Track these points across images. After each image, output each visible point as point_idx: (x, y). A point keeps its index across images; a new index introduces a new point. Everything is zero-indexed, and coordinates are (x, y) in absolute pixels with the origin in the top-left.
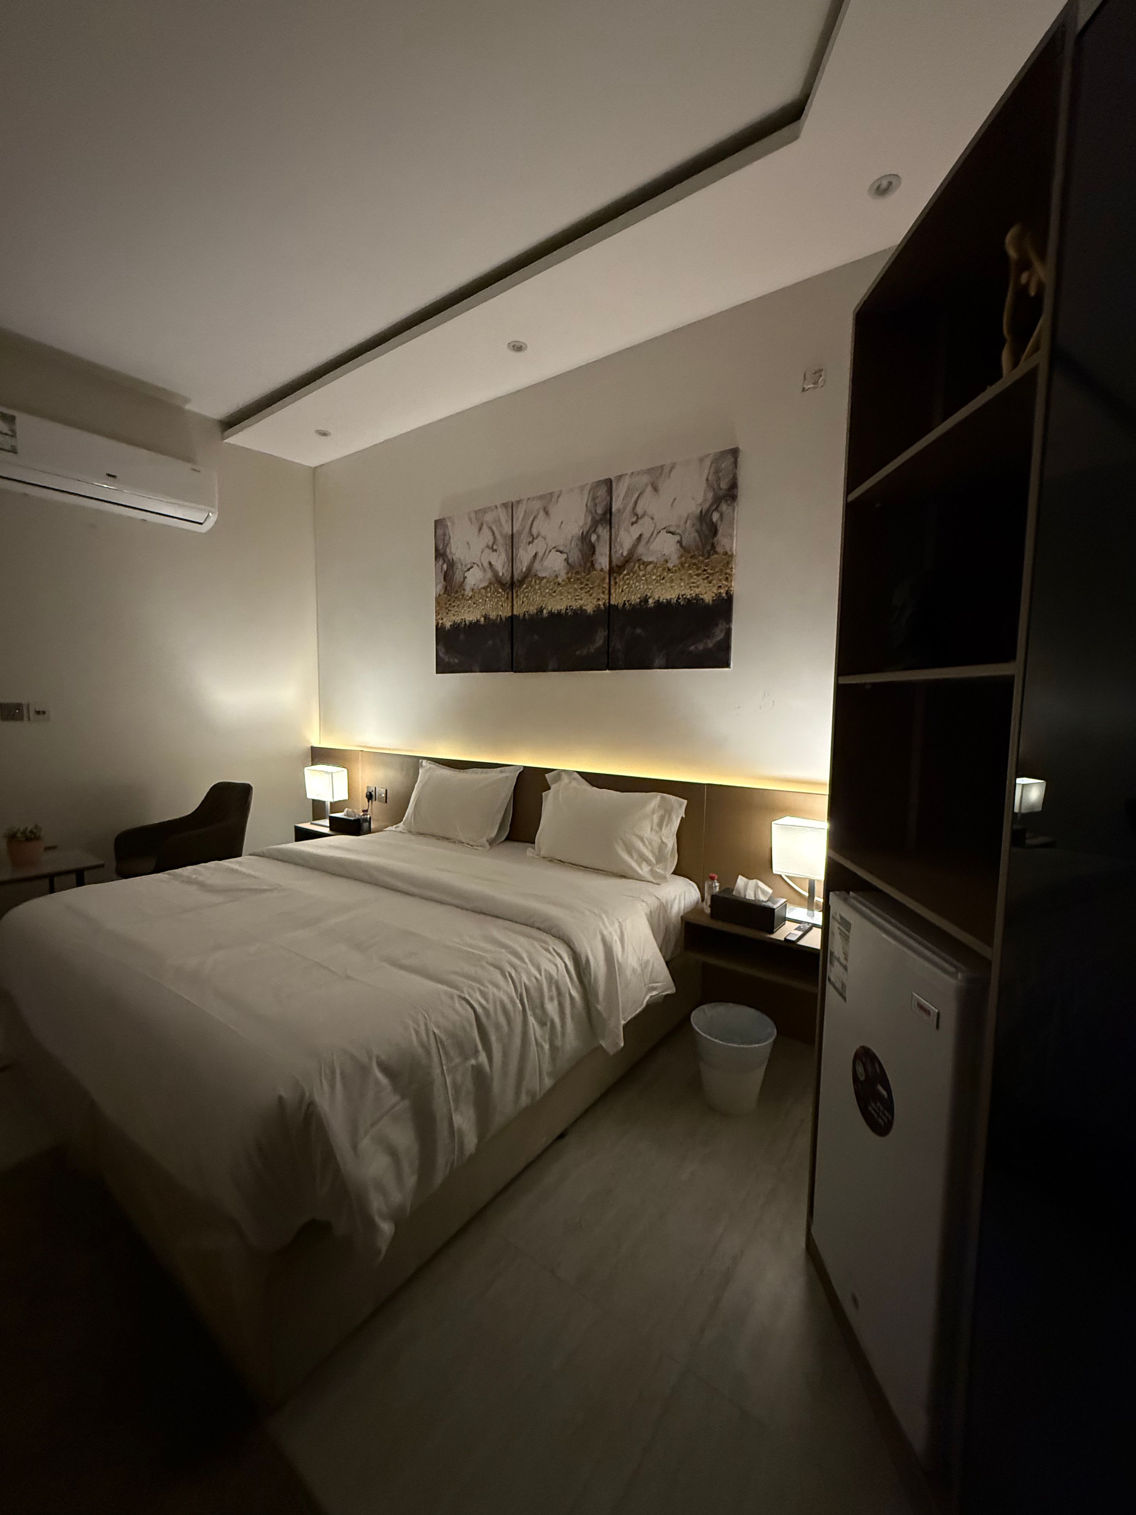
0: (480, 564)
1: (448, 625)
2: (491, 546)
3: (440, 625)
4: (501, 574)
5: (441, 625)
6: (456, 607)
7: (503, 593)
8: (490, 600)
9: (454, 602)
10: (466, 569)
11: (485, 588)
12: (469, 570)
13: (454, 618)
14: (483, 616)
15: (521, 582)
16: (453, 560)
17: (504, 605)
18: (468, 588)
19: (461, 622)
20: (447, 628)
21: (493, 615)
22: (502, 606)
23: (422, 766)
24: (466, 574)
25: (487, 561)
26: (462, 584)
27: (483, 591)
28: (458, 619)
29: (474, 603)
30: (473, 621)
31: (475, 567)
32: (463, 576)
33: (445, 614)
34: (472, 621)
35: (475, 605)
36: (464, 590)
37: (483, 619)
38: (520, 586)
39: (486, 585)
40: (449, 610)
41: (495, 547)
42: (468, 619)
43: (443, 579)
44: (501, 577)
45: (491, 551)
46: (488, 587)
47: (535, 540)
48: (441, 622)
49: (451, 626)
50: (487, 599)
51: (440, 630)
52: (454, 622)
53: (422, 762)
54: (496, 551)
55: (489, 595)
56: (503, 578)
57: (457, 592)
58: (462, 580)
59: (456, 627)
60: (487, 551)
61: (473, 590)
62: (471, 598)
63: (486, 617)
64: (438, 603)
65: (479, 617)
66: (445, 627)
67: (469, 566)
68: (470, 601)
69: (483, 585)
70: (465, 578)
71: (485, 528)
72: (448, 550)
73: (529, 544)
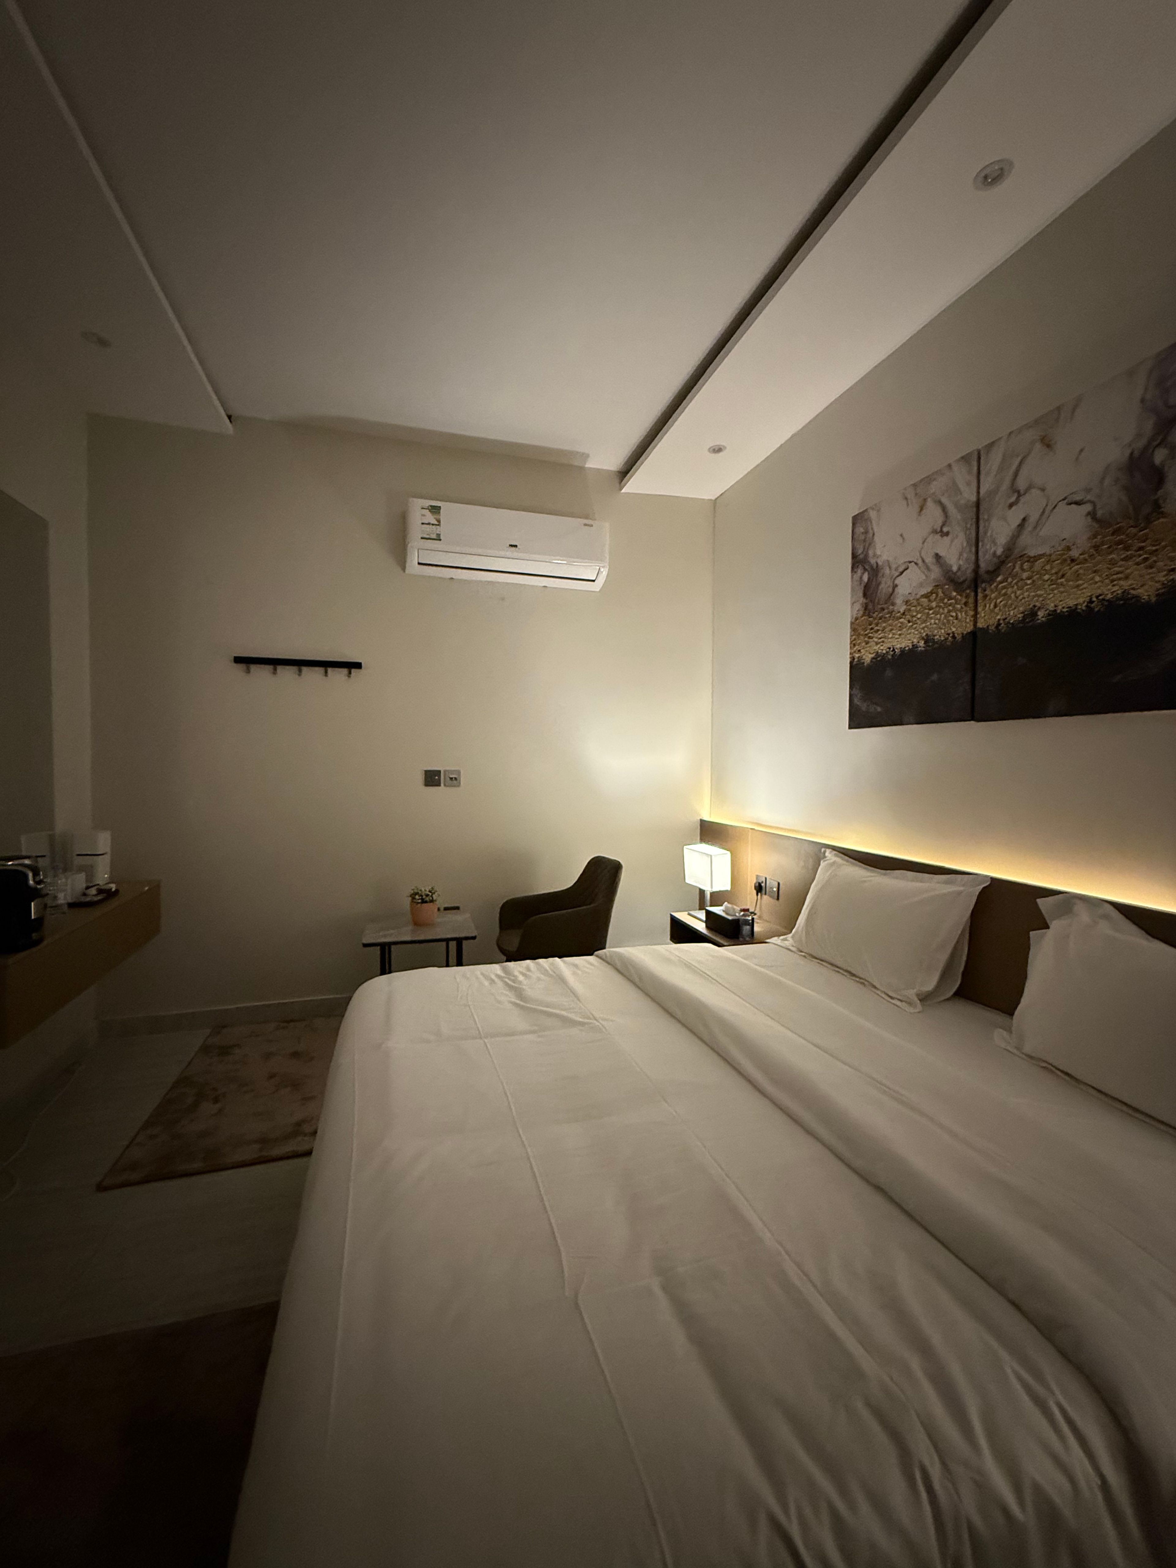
0: (920, 562)
1: (868, 658)
2: (939, 529)
3: (856, 660)
4: (955, 569)
5: (858, 661)
6: (880, 632)
7: (959, 597)
8: (936, 613)
9: (877, 625)
10: (897, 574)
11: (926, 596)
12: (902, 573)
13: (876, 648)
14: (923, 638)
15: (994, 573)
16: (877, 563)
17: (960, 616)
18: (899, 601)
19: (887, 652)
20: (865, 664)
21: (940, 634)
22: (957, 619)
23: (825, 857)
24: (897, 582)
25: (932, 554)
26: (890, 598)
27: (925, 600)
28: (882, 649)
29: (909, 622)
30: (907, 649)
31: (912, 566)
32: (891, 584)
33: (863, 644)
34: (905, 647)
35: (911, 624)
36: (893, 604)
37: (922, 643)
38: (991, 581)
39: (929, 589)
40: (870, 638)
41: (945, 529)
42: (898, 646)
43: (861, 594)
44: (955, 574)
45: (938, 536)
46: (932, 593)
47: (1021, 498)
48: (857, 655)
49: (873, 658)
50: (931, 612)
51: (855, 668)
52: (877, 652)
53: (825, 852)
54: (947, 534)
55: (934, 604)
56: (959, 574)
57: (883, 609)
58: (891, 590)
59: (880, 661)
60: (932, 539)
61: (907, 602)
62: (904, 614)
63: (927, 640)
64: (854, 630)
65: (915, 641)
67: (901, 570)
68: (902, 620)
69: (924, 591)
70: (895, 586)
71: (930, 504)
72: (871, 553)
73: (1011, 506)
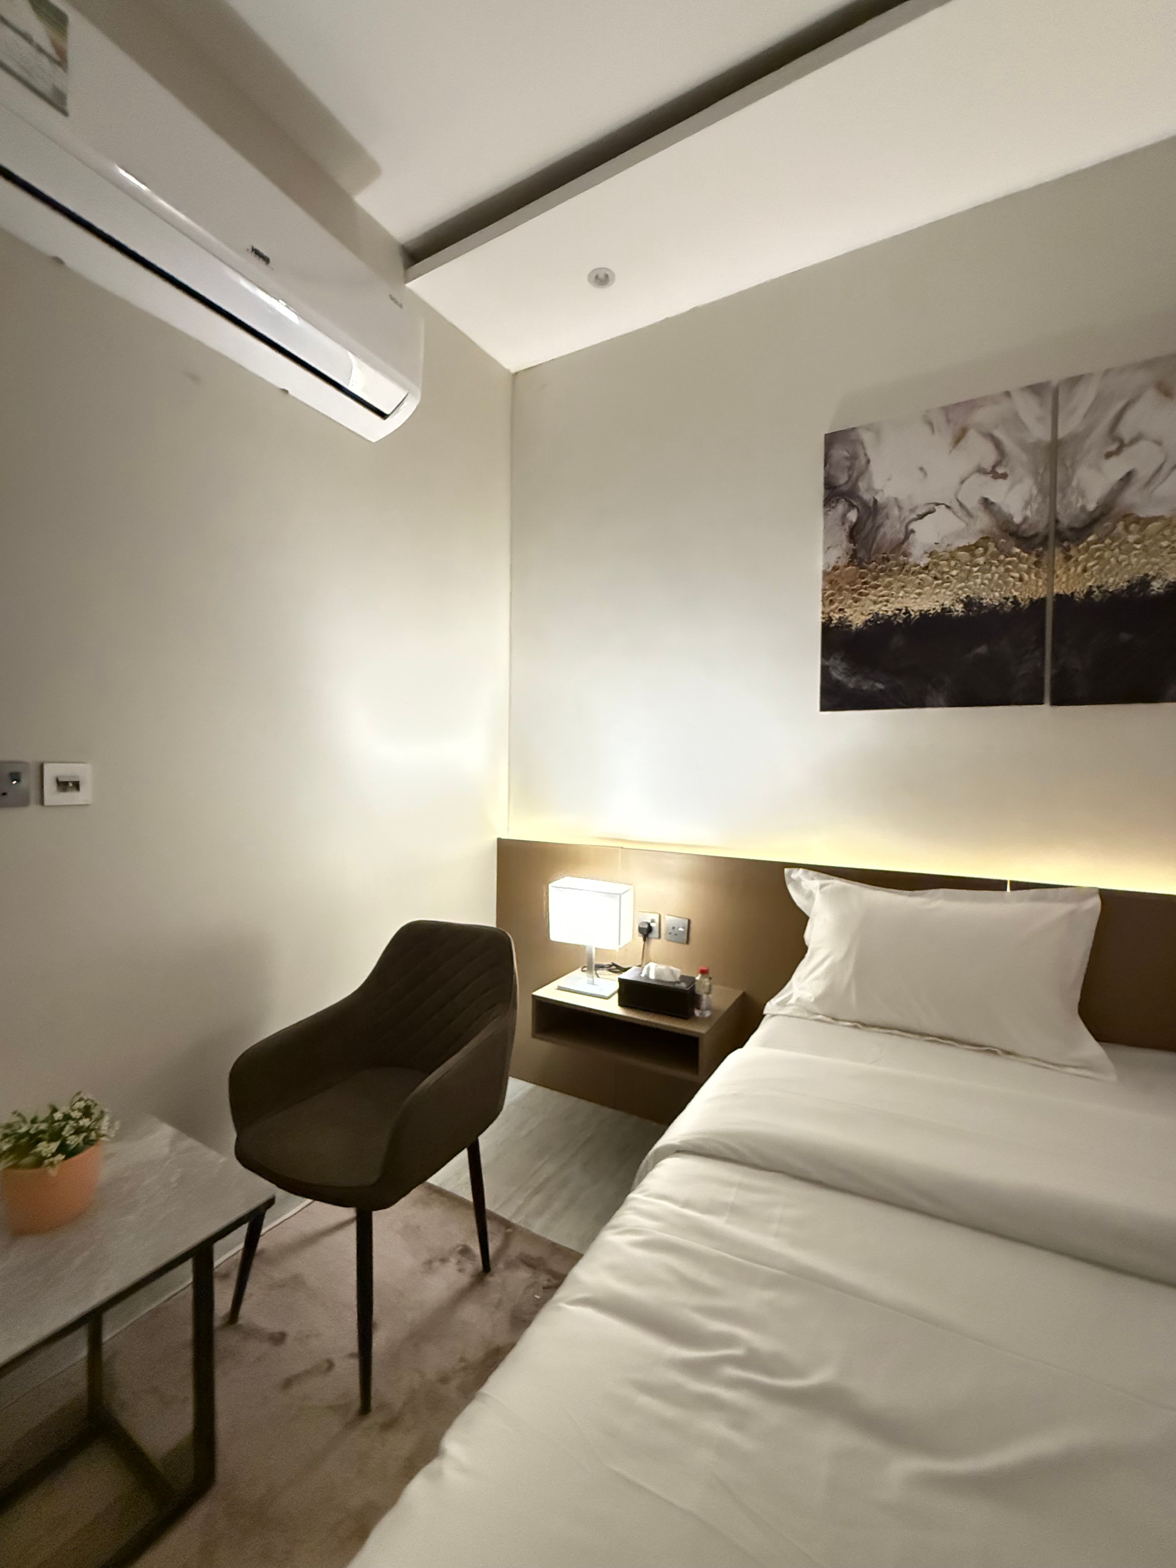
0: (955, 506)
2: (990, 469)
3: (834, 622)
4: (1017, 519)
5: (838, 623)
6: (880, 589)
8: (984, 572)
9: (876, 578)
10: (914, 516)
11: (970, 549)
12: (921, 517)
13: (876, 608)
14: (962, 602)
15: (1083, 530)
16: (875, 501)
17: (1023, 578)
18: (917, 551)
19: (895, 615)
20: (853, 628)
21: (990, 599)
22: (1022, 581)
23: (797, 880)
24: (912, 526)
25: (977, 498)
26: (901, 545)
27: (964, 554)
28: (888, 609)
29: (936, 578)
30: (932, 612)
31: (941, 510)
32: (903, 529)
33: (852, 601)
34: (928, 611)
35: (938, 582)
36: (907, 555)
37: (959, 607)
38: (1077, 540)
39: (973, 542)
40: (861, 594)
41: (1000, 470)
42: (916, 608)
43: (844, 537)
44: (1019, 526)
45: (988, 478)
46: (976, 546)
47: (1125, 448)
48: (837, 616)
49: (866, 622)
50: (975, 569)
51: (834, 632)
52: (877, 614)
53: (796, 873)
54: (1004, 476)
55: (981, 560)
56: (1024, 527)
57: (887, 560)
58: (902, 536)
59: (880, 624)
60: (977, 478)
61: (932, 554)
62: (926, 568)
63: (969, 603)
64: (830, 582)
65: (948, 603)
66: (851, 626)
67: (921, 512)
68: (923, 575)
69: (962, 543)
70: (909, 533)
71: (973, 436)
72: (862, 485)
73: (1109, 455)
